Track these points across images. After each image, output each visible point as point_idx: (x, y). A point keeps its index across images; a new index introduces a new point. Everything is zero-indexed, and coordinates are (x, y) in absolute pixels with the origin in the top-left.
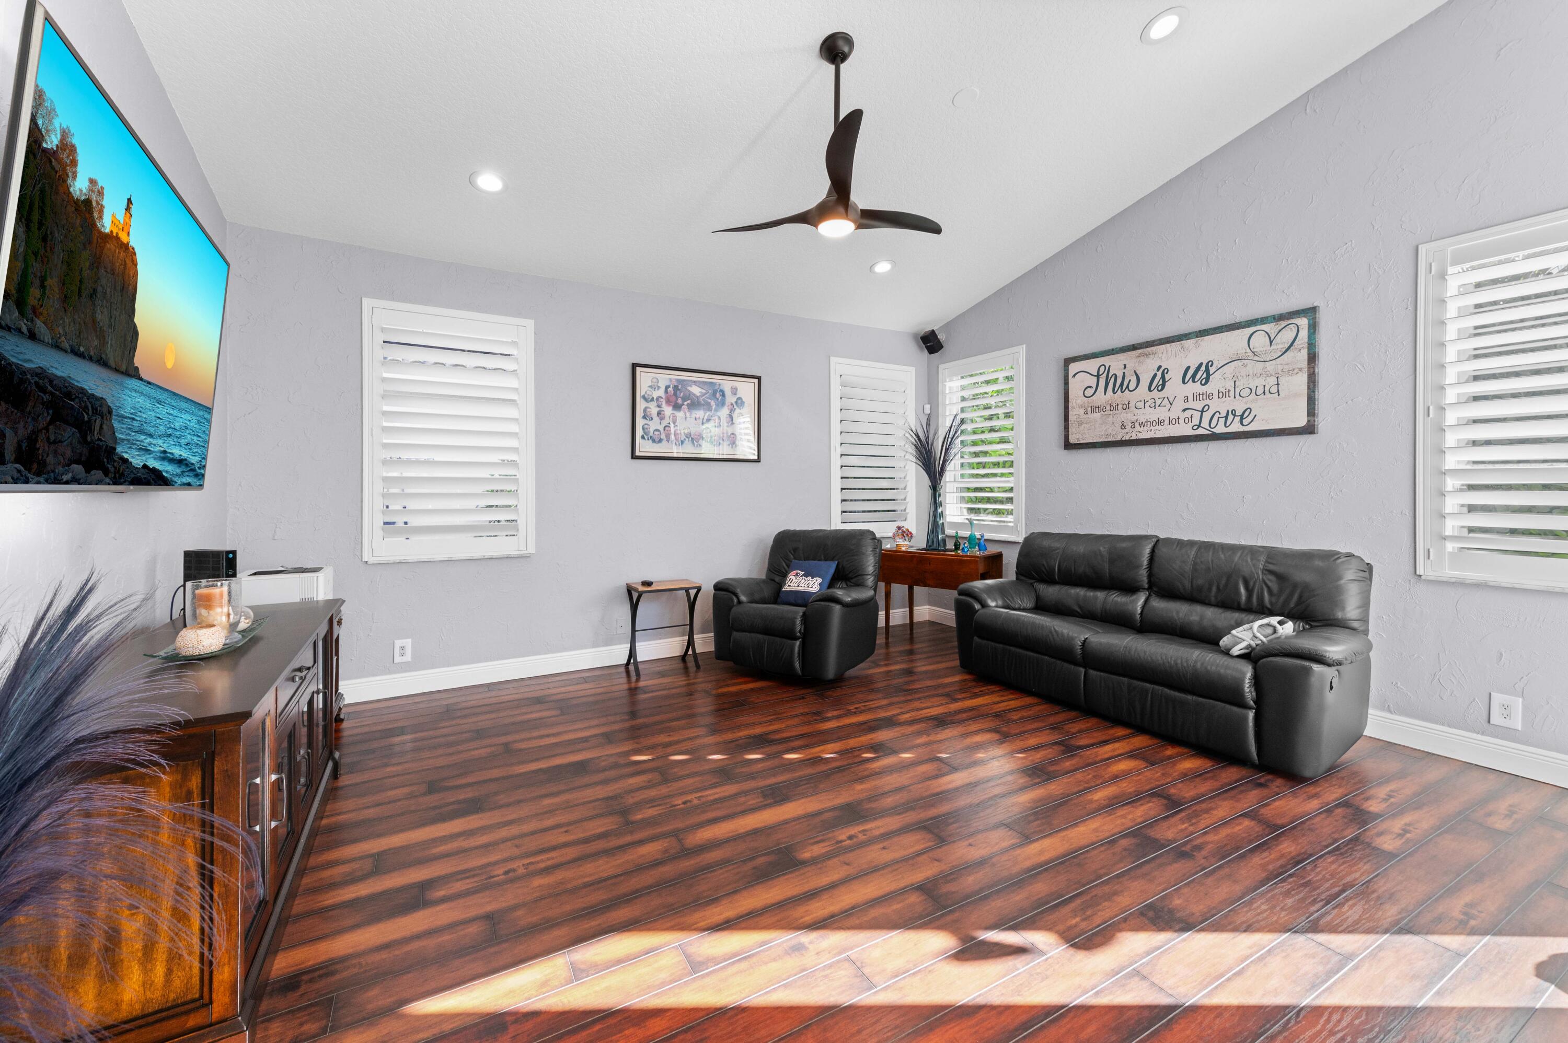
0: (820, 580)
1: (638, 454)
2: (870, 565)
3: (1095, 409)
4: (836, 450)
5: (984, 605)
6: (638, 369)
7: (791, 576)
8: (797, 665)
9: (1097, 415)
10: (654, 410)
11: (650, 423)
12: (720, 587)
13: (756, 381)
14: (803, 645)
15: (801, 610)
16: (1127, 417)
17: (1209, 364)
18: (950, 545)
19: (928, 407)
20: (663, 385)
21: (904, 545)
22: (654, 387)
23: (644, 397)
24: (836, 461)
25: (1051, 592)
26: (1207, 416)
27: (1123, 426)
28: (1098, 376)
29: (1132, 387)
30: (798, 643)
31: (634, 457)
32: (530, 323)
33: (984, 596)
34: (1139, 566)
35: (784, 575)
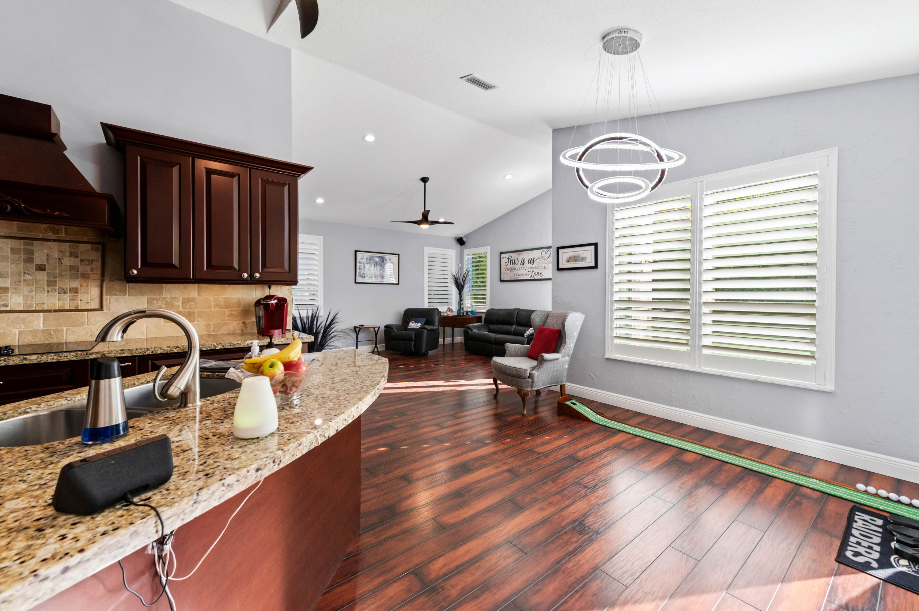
0: (420, 324)
1: (357, 281)
2: (437, 319)
3: (508, 269)
4: (426, 280)
5: (472, 331)
6: (357, 252)
7: (411, 323)
8: (413, 349)
9: (508, 271)
10: (362, 267)
11: (361, 271)
12: (386, 327)
13: (398, 256)
14: (415, 343)
15: (414, 332)
16: (515, 272)
17: (534, 259)
18: (465, 314)
19: (460, 265)
20: (365, 258)
21: (450, 314)
22: (362, 258)
23: (359, 262)
24: (426, 284)
25: (492, 327)
26: (533, 273)
27: (515, 275)
28: (509, 259)
29: (517, 263)
30: (413, 342)
31: (356, 283)
32: (321, 238)
33: (472, 328)
34: (514, 317)
35: (408, 324)
